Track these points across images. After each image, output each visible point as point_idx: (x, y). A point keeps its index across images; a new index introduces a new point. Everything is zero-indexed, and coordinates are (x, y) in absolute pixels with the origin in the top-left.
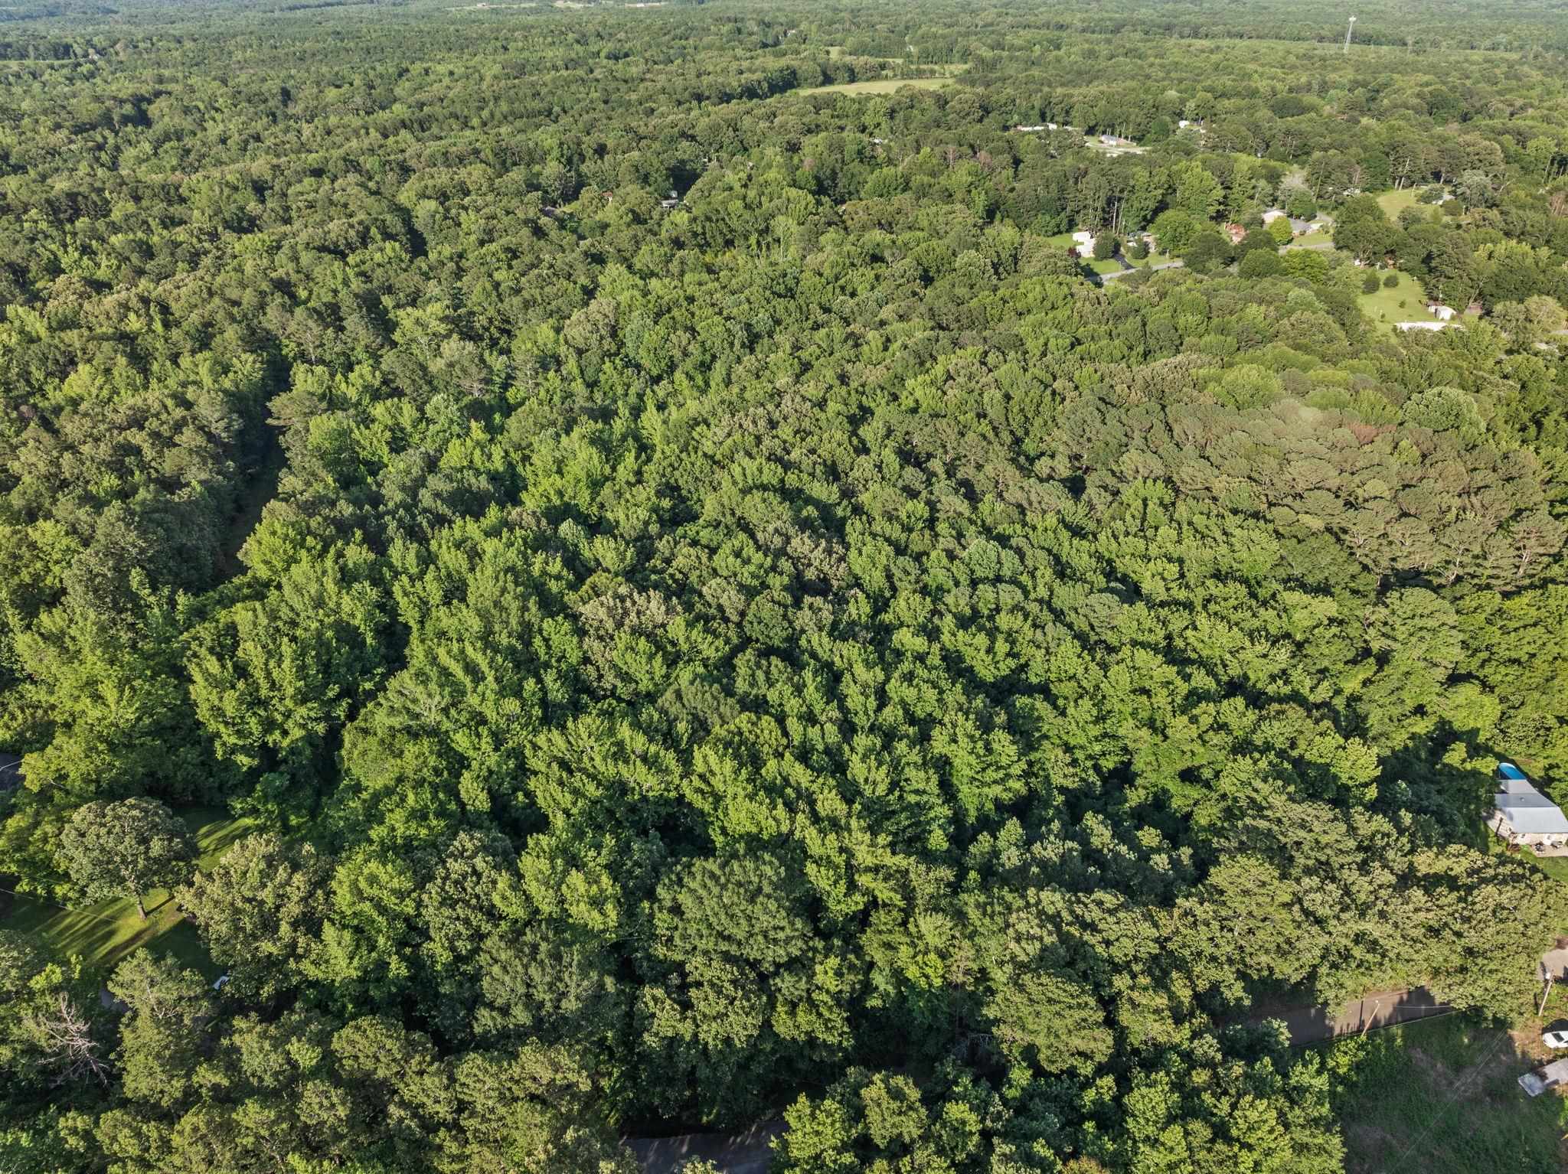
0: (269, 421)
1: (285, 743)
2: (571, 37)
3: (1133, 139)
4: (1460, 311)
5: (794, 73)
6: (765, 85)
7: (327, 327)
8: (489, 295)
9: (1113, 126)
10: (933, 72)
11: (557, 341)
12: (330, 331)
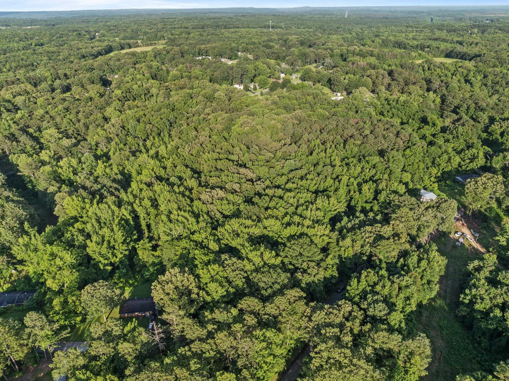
0: (19, 174)
1: (118, 260)
2: (17, 39)
3: (229, 58)
4: (342, 93)
5: (111, 47)
6: (104, 51)
7: (13, 142)
8: (69, 124)
9: (221, 55)
10: (155, 43)
11: (107, 134)
12: (14, 143)
